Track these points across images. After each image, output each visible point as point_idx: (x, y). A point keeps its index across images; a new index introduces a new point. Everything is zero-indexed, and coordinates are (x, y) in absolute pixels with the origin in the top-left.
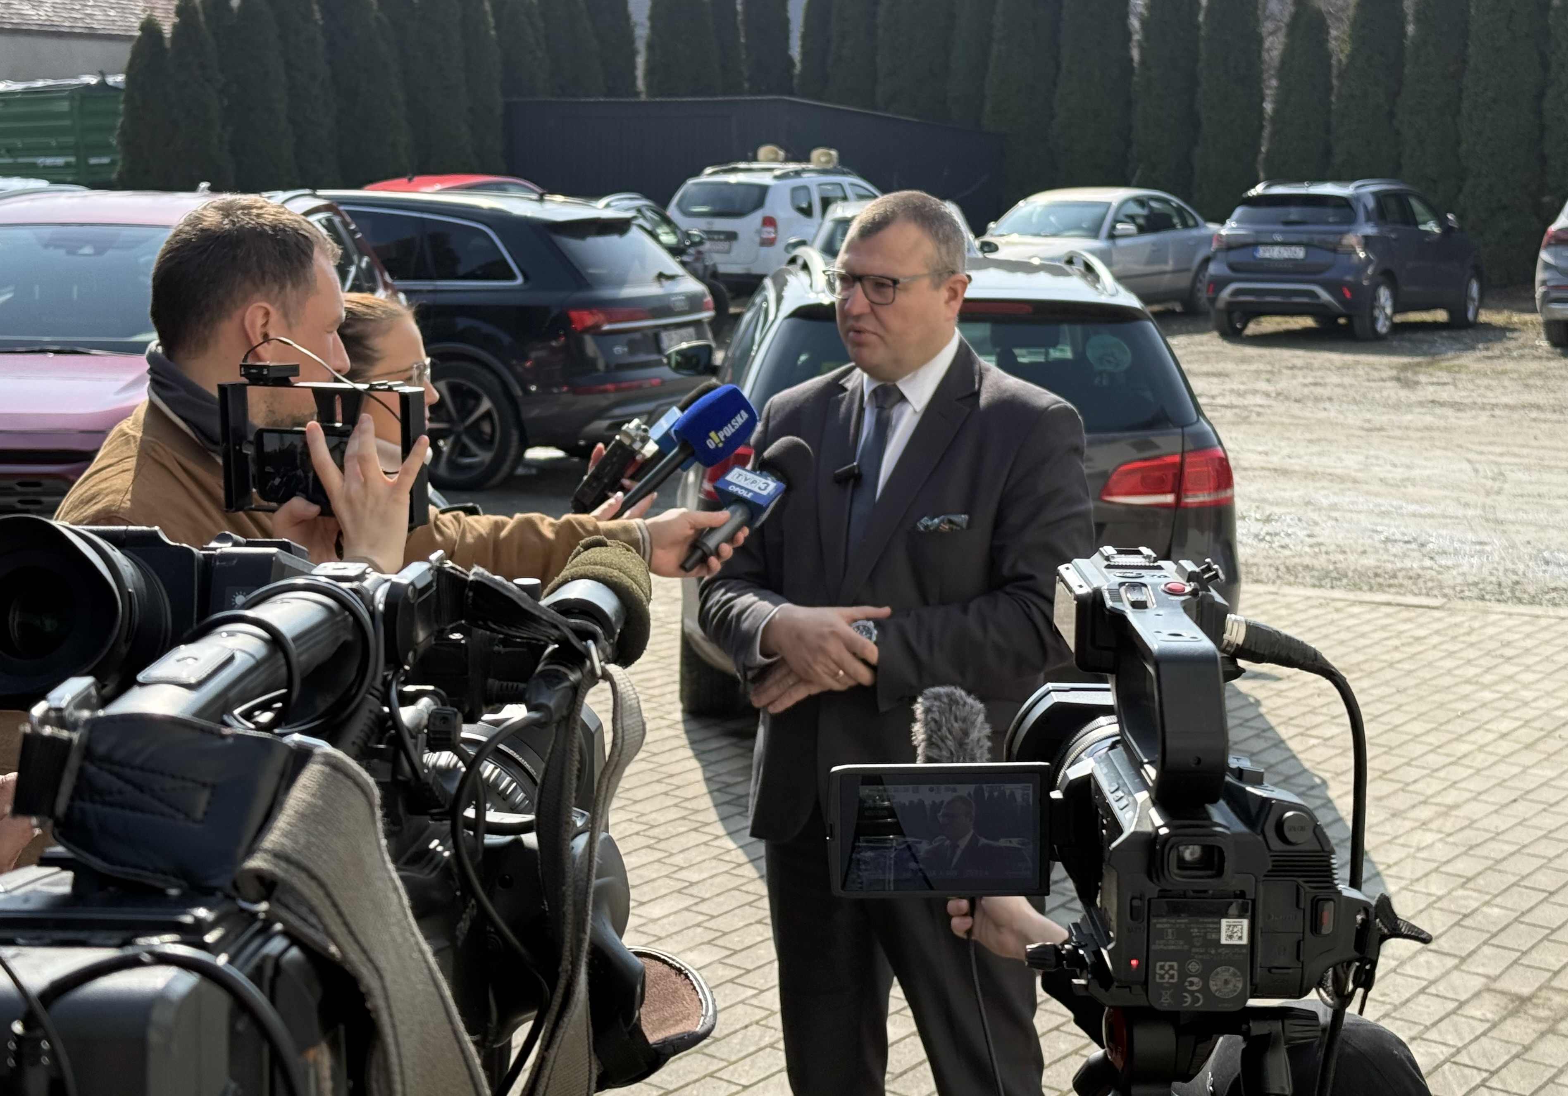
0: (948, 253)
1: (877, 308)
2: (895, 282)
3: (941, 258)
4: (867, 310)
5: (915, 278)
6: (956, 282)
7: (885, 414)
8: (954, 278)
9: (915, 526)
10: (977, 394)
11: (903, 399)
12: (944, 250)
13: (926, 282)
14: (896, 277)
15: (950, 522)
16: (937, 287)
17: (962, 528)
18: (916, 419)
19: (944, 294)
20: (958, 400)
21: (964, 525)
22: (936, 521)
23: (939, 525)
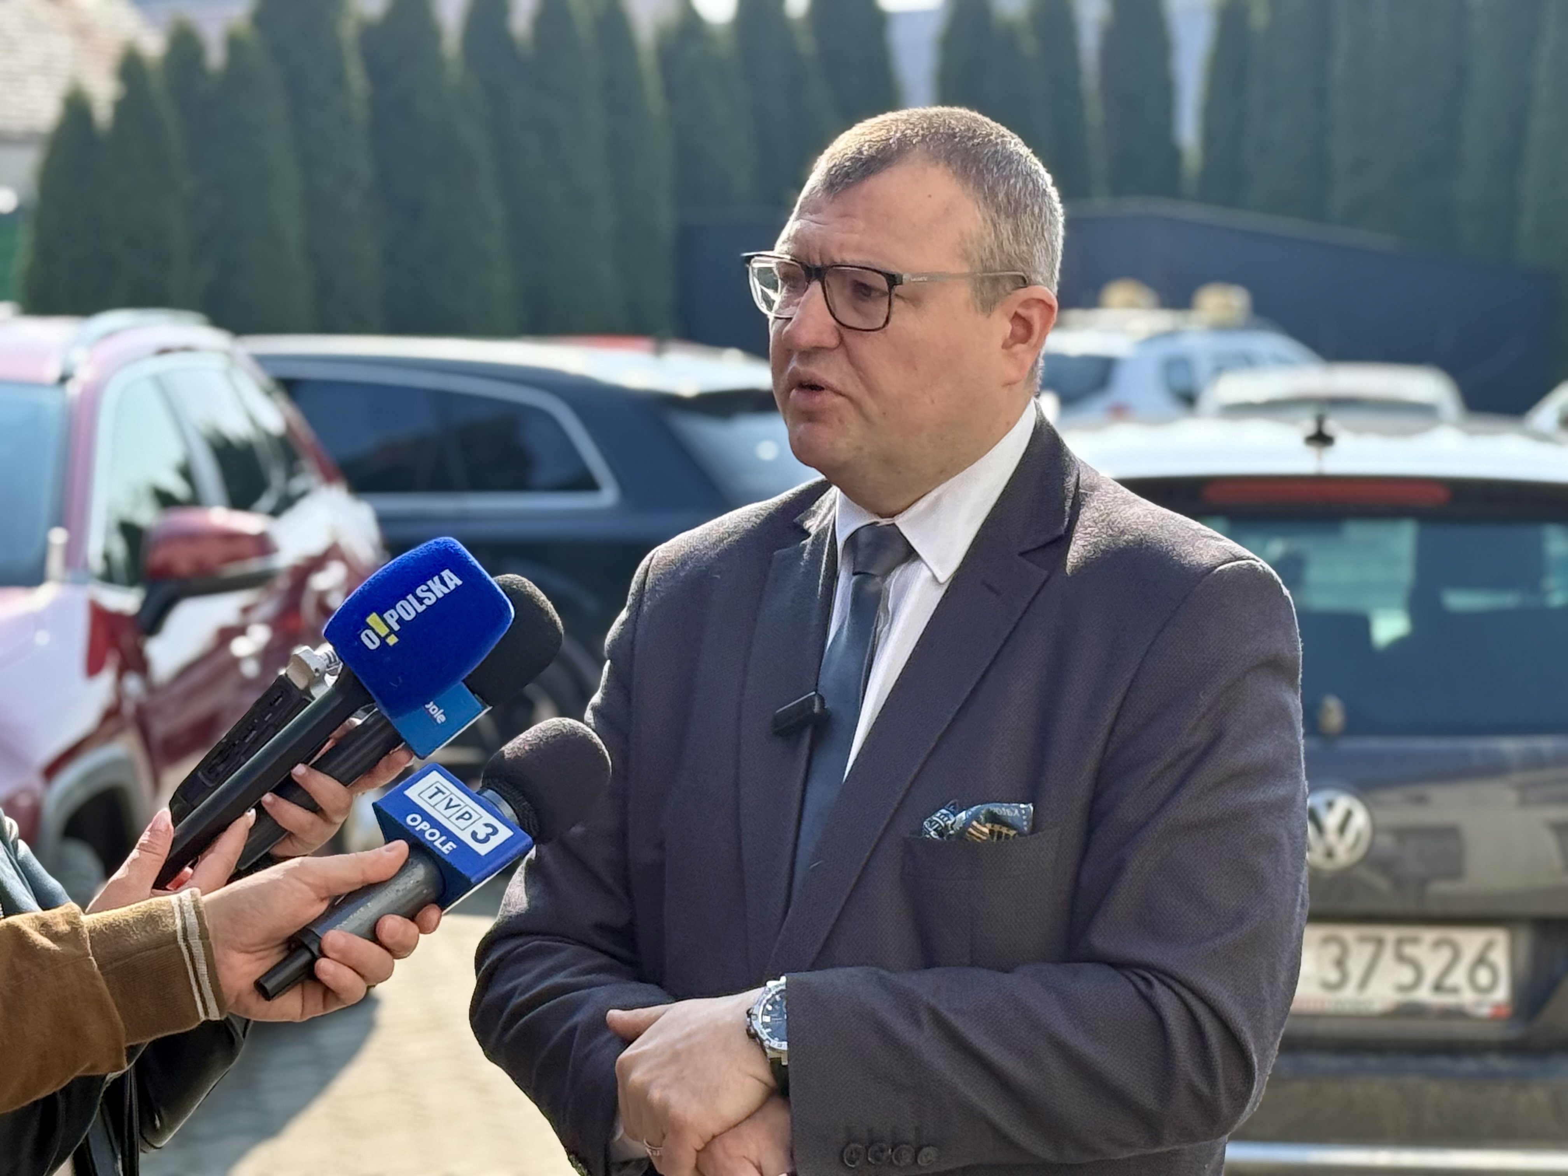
0: (1016, 233)
1: (849, 337)
2: (893, 280)
3: (1001, 246)
4: (831, 340)
5: (936, 278)
6: (1027, 303)
7: (871, 587)
8: (1023, 294)
9: (921, 830)
10: (1064, 540)
11: (910, 554)
12: (1006, 228)
13: (962, 293)
14: (893, 269)
15: (993, 818)
16: (987, 306)
17: (1020, 834)
18: (936, 596)
19: (1003, 327)
20: (1022, 554)
21: (1026, 827)
22: (963, 815)
23: (967, 824)
